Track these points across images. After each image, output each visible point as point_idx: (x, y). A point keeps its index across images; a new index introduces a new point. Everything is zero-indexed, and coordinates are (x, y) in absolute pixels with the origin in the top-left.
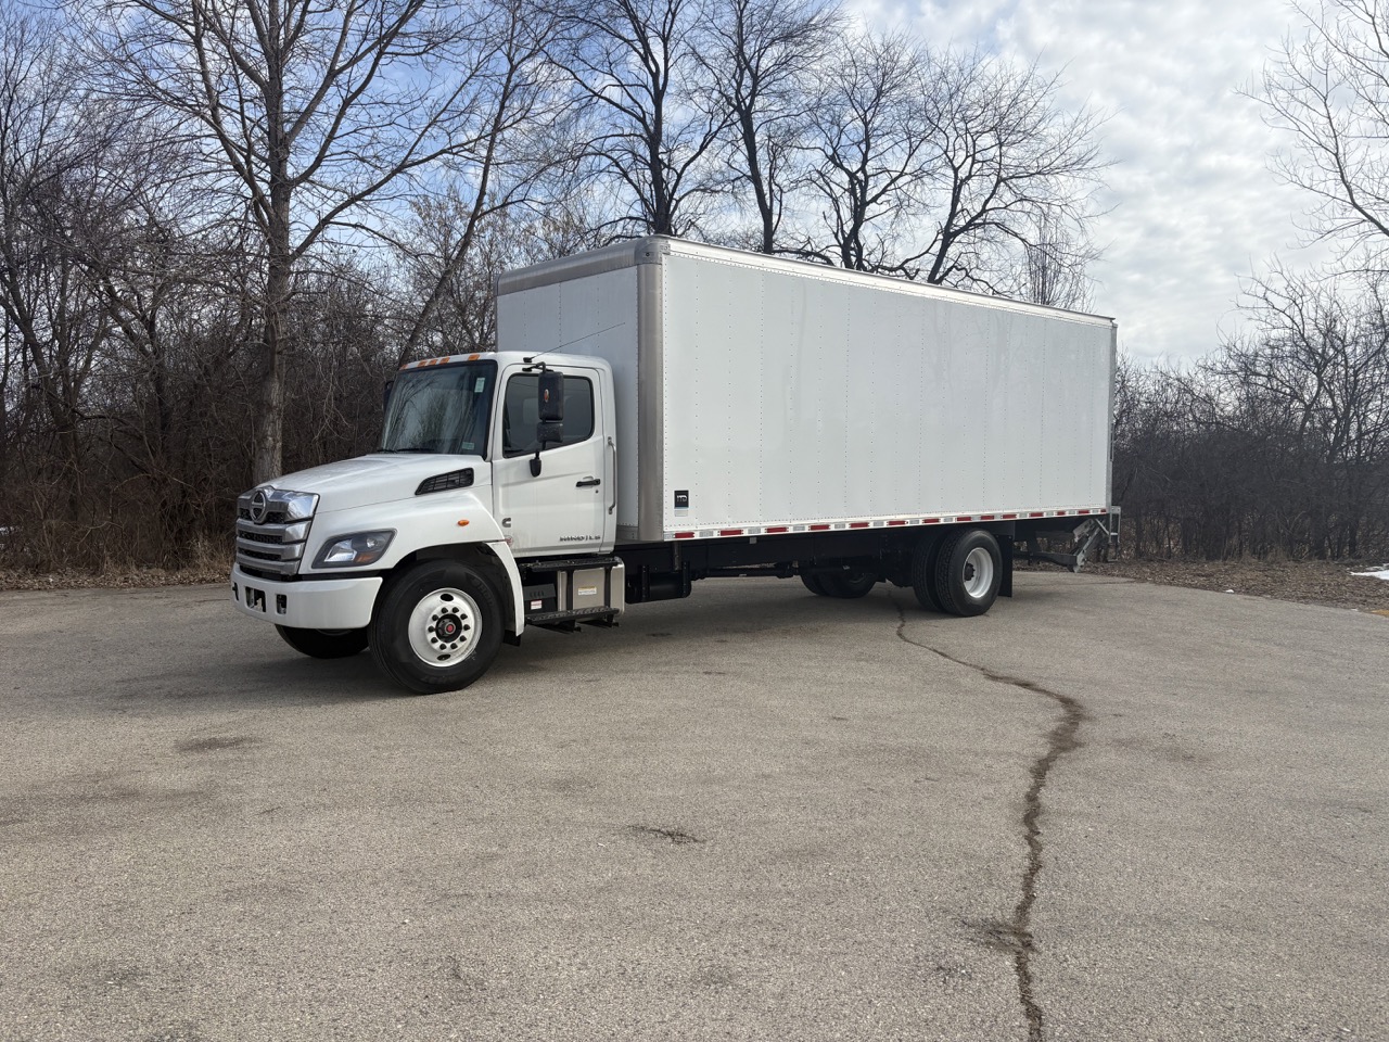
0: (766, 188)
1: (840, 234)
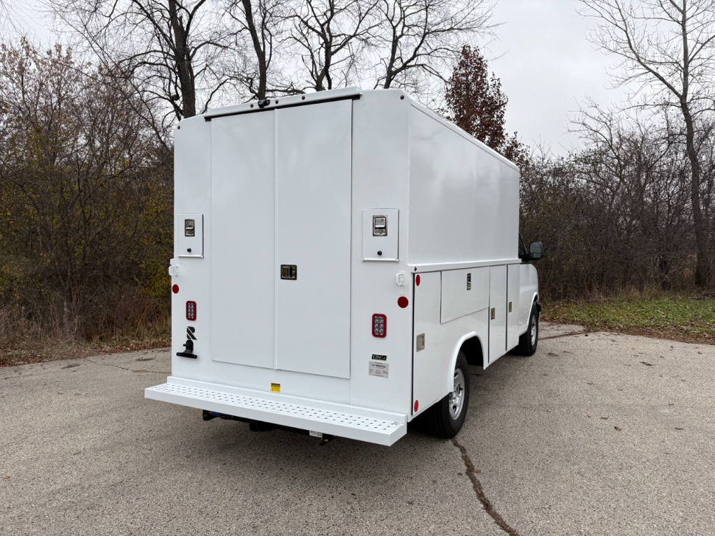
0: (259, 35)
1: (314, 73)
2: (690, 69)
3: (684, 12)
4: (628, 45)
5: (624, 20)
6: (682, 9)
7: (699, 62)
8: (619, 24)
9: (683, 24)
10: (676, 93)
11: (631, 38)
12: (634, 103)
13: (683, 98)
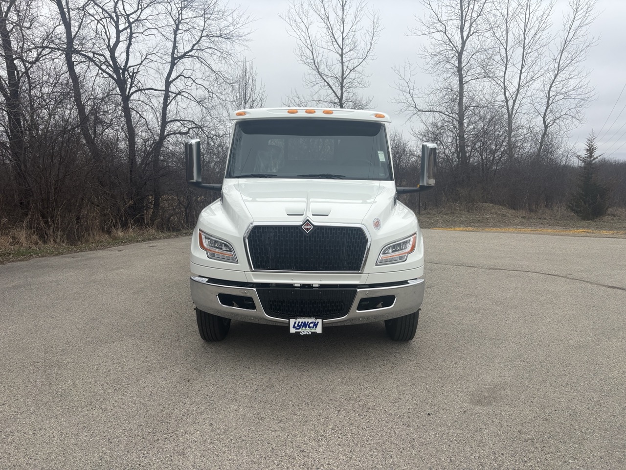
2: (344, 84)
3: (342, 49)
4: (312, 61)
5: (311, 45)
6: (341, 47)
7: (350, 80)
8: (309, 47)
9: (342, 55)
10: (337, 97)
11: (315, 56)
12: (316, 97)
13: (341, 100)
